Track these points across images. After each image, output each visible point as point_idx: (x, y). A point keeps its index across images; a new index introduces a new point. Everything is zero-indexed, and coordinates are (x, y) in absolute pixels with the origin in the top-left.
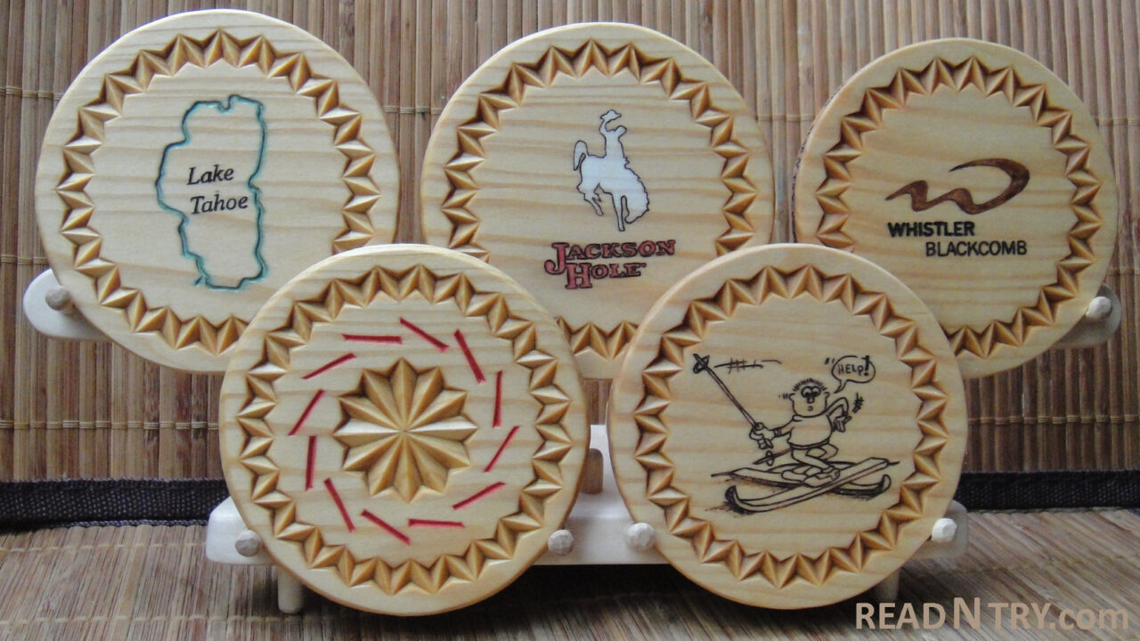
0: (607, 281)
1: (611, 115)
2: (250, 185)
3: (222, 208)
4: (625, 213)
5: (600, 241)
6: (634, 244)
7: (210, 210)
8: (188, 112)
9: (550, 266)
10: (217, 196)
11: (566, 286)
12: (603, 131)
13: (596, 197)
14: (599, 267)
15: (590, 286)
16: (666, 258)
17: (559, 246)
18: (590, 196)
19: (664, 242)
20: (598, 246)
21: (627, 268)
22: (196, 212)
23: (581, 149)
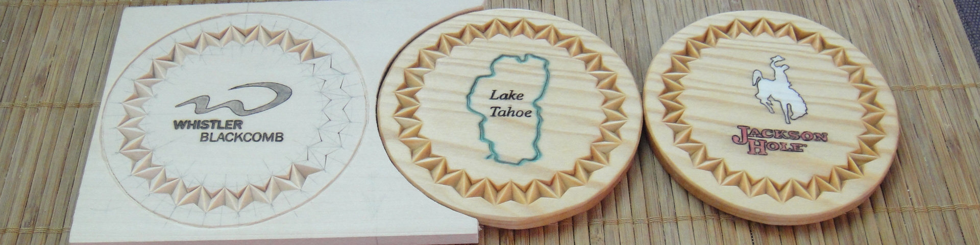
0: (778, 153)
1: (778, 58)
2: (534, 103)
3: (513, 115)
4: (790, 114)
5: (773, 128)
6: (798, 132)
7: (504, 115)
8: (495, 60)
9: (736, 139)
10: (510, 108)
11: (748, 153)
12: (773, 65)
13: (769, 102)
14: (772, 143)
15: (766, 154)
16: (821, 143)
17: (742, 128)
18: (764, 101)
19: (819, 134)
20: (771, 131)
21: (793, 146)
22: (493, 115)
23: (757, 75)
